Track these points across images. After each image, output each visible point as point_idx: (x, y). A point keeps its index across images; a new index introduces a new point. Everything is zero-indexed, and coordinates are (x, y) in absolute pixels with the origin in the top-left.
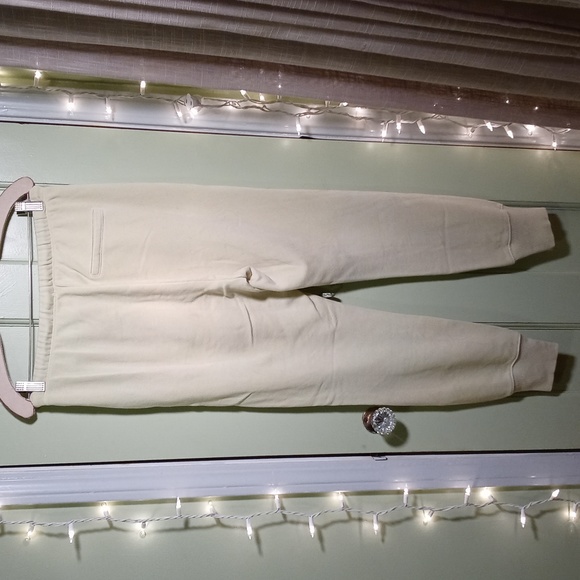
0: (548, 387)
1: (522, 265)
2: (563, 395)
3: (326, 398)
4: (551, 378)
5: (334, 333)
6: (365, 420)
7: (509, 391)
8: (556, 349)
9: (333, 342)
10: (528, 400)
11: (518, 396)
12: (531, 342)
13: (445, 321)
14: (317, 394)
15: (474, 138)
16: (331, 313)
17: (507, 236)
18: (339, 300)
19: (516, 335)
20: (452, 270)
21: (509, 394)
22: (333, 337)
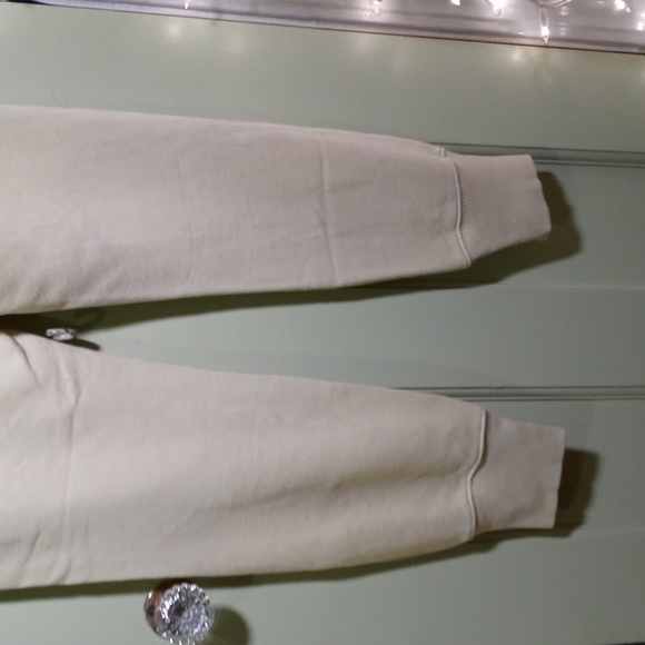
0: (547, 519)
1: (485, 270)
2: (577, 534)
3: (51, 567)
4: (552, 501)
5: (70, 418)
6: (151, 611)
7: (466, 532)
8: (559, 440)
9: (70, 438)
10: (506, 547)
11: (485, 540)
12: (506, 426)
13: (326, 386)
14: (27, 559)
15: (385, 18)
16: (65, 374)
17: (452, 209)
18: (94, 347)
19: (476, 412)
20: (341, 279)
21: (465, 538)
22: (68, 427)
